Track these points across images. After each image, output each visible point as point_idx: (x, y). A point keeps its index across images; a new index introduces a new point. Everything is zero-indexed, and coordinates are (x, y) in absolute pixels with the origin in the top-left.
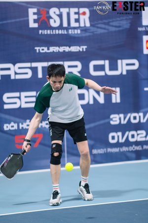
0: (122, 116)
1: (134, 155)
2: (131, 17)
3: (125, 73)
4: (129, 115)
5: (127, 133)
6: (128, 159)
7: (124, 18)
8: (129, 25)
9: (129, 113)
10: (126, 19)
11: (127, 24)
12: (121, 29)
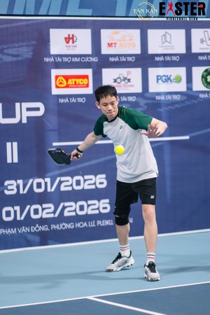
0: (20, 182)
1: (37, 239)
2: (34, 43)
3: (24, 121)
4: (31, 181)
5: (28, 207)
6: (30, 244)
7: (24, 44)
8: (32, 53)
9: (31, 177)
10: (28, 46)
11: (28, 52)
12: (20, 58)
